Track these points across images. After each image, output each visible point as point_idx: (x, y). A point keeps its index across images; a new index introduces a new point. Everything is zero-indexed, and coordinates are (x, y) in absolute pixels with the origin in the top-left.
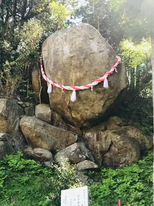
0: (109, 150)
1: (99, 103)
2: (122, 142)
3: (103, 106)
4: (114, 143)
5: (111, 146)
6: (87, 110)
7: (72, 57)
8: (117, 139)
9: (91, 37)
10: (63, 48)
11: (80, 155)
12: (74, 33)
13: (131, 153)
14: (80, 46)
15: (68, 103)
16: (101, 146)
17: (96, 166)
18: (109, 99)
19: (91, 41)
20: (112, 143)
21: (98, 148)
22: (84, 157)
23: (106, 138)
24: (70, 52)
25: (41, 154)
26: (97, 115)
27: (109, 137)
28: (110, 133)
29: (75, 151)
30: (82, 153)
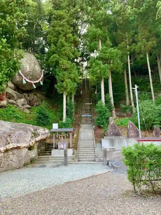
2: (36, 99)
17: (30, 107)
19: (36, 65)
21: (28, 99)
23: (31, 96)
25: (13, 102)
27: (32, 96)
29: (24, 101)
30: (26, 102)
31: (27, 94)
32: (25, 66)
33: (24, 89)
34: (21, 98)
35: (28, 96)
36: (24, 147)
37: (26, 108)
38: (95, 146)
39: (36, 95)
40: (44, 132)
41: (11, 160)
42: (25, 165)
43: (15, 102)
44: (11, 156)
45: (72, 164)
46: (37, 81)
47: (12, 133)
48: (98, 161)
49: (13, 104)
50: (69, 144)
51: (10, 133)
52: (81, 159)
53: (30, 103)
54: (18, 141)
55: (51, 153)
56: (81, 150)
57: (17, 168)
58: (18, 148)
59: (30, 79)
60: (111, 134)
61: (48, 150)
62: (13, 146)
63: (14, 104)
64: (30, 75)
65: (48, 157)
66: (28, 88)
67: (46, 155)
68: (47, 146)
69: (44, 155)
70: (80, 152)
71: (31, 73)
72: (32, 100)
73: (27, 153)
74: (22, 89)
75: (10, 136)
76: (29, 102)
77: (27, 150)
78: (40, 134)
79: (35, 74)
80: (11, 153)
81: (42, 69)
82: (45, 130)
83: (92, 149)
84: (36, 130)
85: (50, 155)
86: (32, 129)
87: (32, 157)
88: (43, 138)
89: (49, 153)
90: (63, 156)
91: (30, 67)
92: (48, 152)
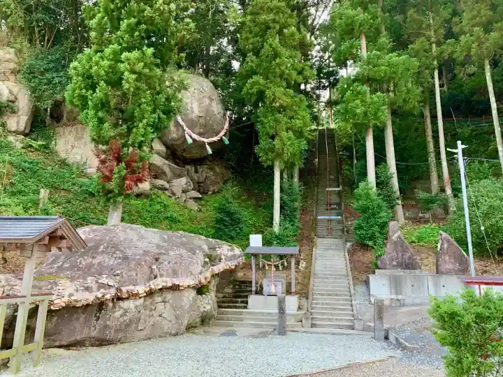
2: (213, 177)
7: (200, 117)
8: (211, 174)
14: (207, 107)
16: (198, 178)
17: (200, 196)
19: (213, 102)
20: (206, 177)
22: (191, 188)
23: (202, 172)
25: (163, 186)
27: (204, 172)
28: (205, 168)
29: (186, 184)
30: (190, 186)
31: (193, 168)
32: (190, 105)
33: (188, 156)
34: (180, 176)
35: (196, 171)
36: (189, 287)
37: (191, 198)
38: (352, 291)
39: (211, 169)
40: (230, 254)
41: (160, 316)
42: (190, 328)
43: (167, 186)
44: (160, 307)
45: (297, 331)
46: (215, 139)
47: (161, 254)
48: (361, 328)
49: (163, 189)
50: (289, 285)
51: (158, 254)
52: (318, 323)
53: (199, 187)
54: (175, 273)
55: (247, 303)
56: (317, 299)
57: (171, 334)
58: (175, 288)
59: (200, 134)
60: (395, 263)
61: (240, 297)
62: (164, 284)
63: (166, 189)
64: (201, 126)
65: (241, 313)
66: (196, 154)
67: (236, 307)
68: (237, 287)
69: (230, 307)
70: (316, 304)
71: (202, 121)
72: (203, 179)
73: (195, 300)
74: (182, 156)
75: (157, 260)
76: (197, 185)
77: (193, 293)
78: (223, 257)
79: (211, 122)
80: (159, 299)
81: (227, 109)
82: (232, 250)
83: (346, 300)
84: (214, 249)
85: (245, 307)
86: (205, 247)
87: (206, 310)
88: (228, 268)
89: (242, 302)
90: (277, 311)
91: (199, 107)
92: (239, 300)
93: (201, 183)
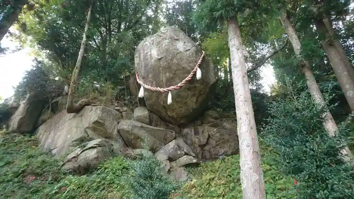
0: (207, 143)
1: (192, 99)
2: (218, 135)
3: (196, 102)
4: (211, 136)
5: (208, 139)
6: (181, 107)
7: (160, 59)
8: (214, 132)
9: (176, 38)
10: (151, 52)
11: (178, 151)
12: (161, 36)
13: (228, 144)
14: (166, 47)
15: (162, 103)
16: (199, 140)
17: (195, 161)
18: (200, 95)
19: (177, 42)
20: (209, 136)
21: (197, 142)
22: (183, 152)
23: (203, 132)
24: (158, 55)
26: (191, 111)
27: (206, 130)
28: (206, 127)
31: (193, 130)
34: (166, 141)
35: (196, 133)
37: (181, 167)
53: (205, 151)
72: (206, 140)
74: (169, 117)
76: (199, 149)
79: (175, 61)
91: (158, 51)
93: (205, 145)
